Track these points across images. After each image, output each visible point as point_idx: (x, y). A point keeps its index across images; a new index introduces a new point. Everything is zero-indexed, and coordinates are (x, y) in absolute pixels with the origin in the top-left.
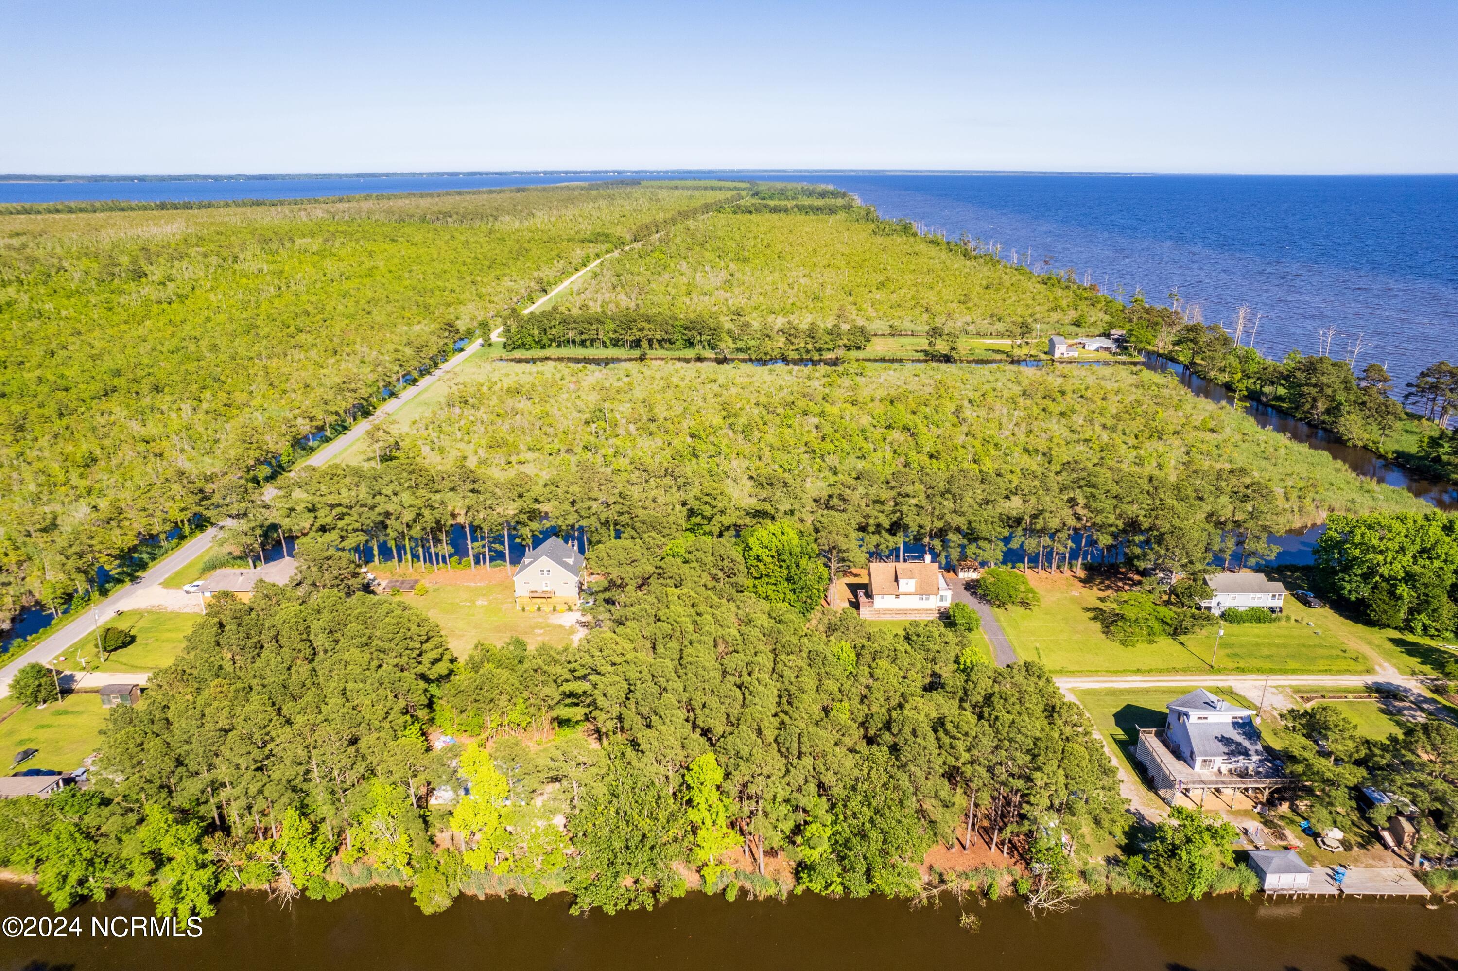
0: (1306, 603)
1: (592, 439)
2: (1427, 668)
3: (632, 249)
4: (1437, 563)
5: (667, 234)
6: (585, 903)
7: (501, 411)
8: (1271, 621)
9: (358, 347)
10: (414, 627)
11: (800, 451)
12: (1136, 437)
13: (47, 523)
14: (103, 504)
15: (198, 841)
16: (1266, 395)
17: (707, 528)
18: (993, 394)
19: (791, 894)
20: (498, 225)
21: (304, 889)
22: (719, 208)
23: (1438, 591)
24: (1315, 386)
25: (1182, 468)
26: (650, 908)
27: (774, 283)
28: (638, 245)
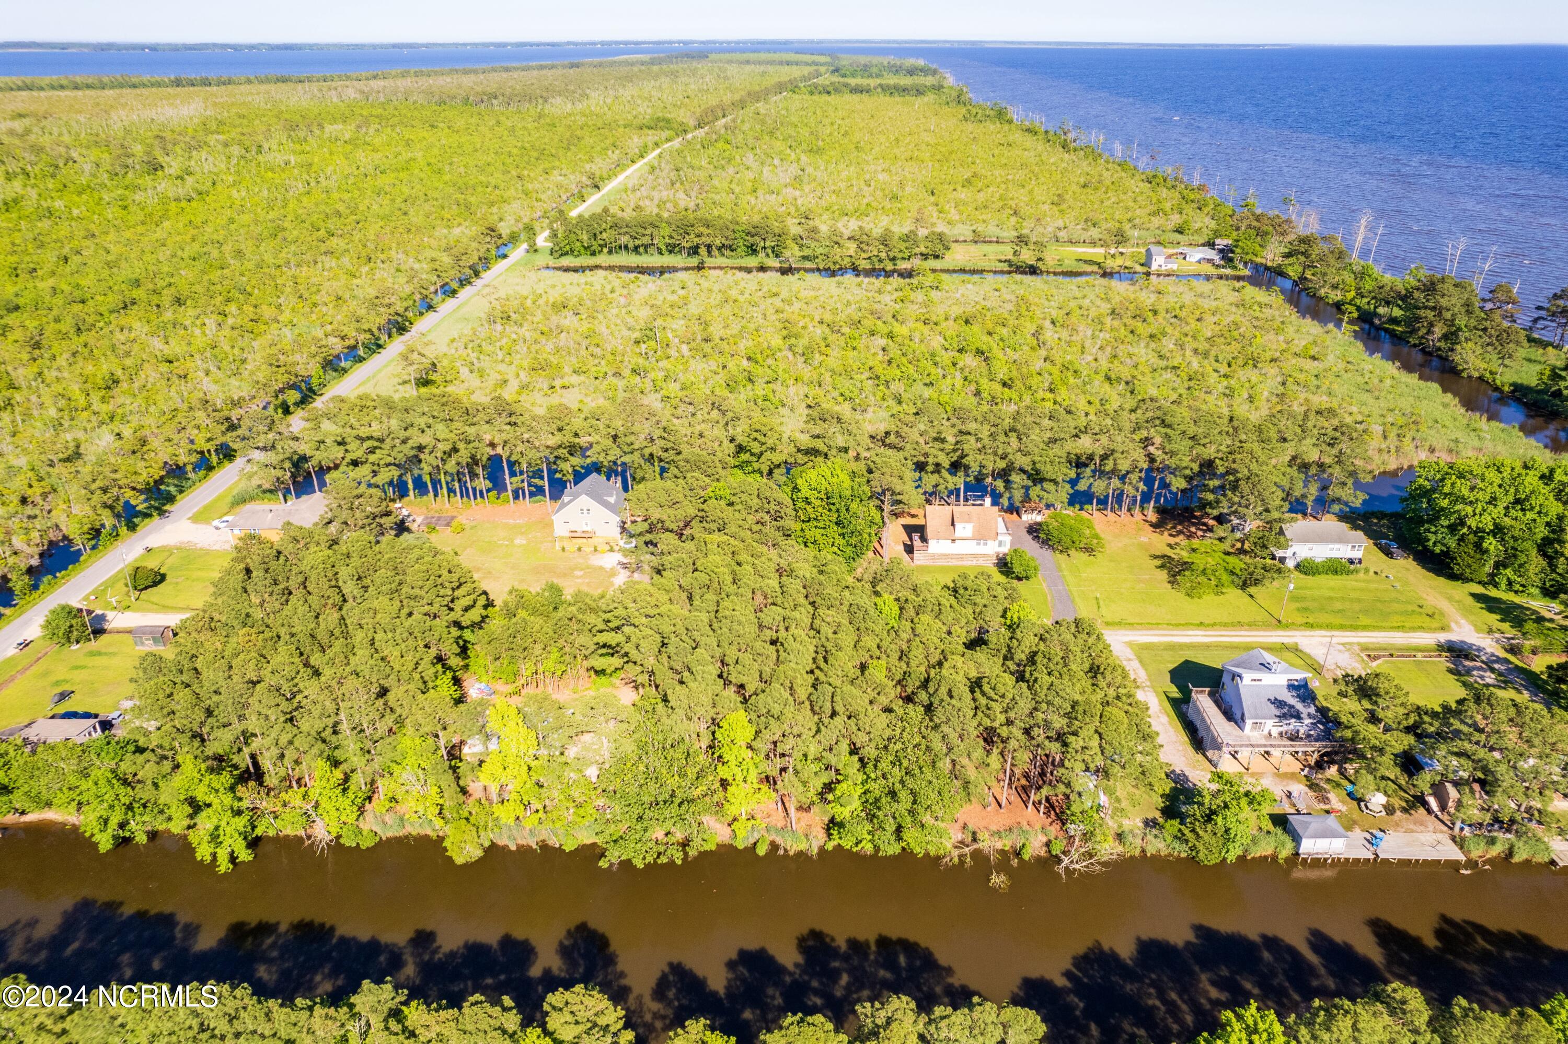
0: (1389, 554)
1: (641, 361)
2: (1506, 626)
3: (695, 138)
4: (1530, 515)
5: (734, 120)
6: (614, 856)
7: (545, 329)
8: (1349, 572)
9: (393, 253)
10: (445, 573)
11: (863, 377)
12: (1229, 365)
13: (70, 452)
14: (127, 432)
15: (232, 789)
16: (1380, 316)
17: (756, 466)
18: (1079, 312)
19: (822, 850)
20: (548, 109)
21: (339, 837)
22: (792, 87)
23: (1528, 545)
24: (1433, 309)
25: (1275, 400)
26: (679, 862)
27: (849, 179)
28: (700, 133)
